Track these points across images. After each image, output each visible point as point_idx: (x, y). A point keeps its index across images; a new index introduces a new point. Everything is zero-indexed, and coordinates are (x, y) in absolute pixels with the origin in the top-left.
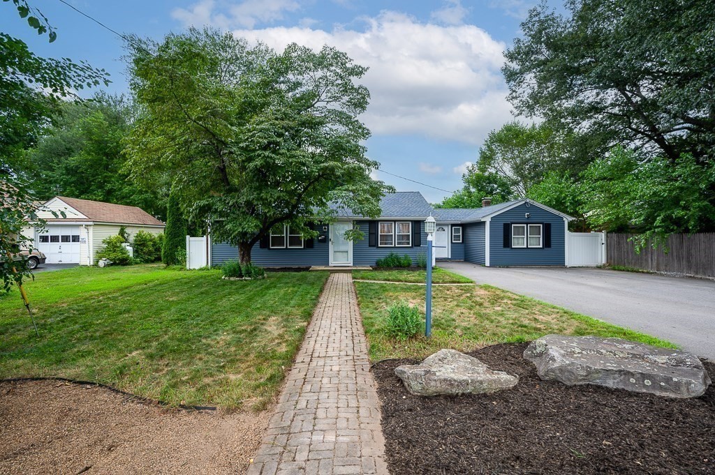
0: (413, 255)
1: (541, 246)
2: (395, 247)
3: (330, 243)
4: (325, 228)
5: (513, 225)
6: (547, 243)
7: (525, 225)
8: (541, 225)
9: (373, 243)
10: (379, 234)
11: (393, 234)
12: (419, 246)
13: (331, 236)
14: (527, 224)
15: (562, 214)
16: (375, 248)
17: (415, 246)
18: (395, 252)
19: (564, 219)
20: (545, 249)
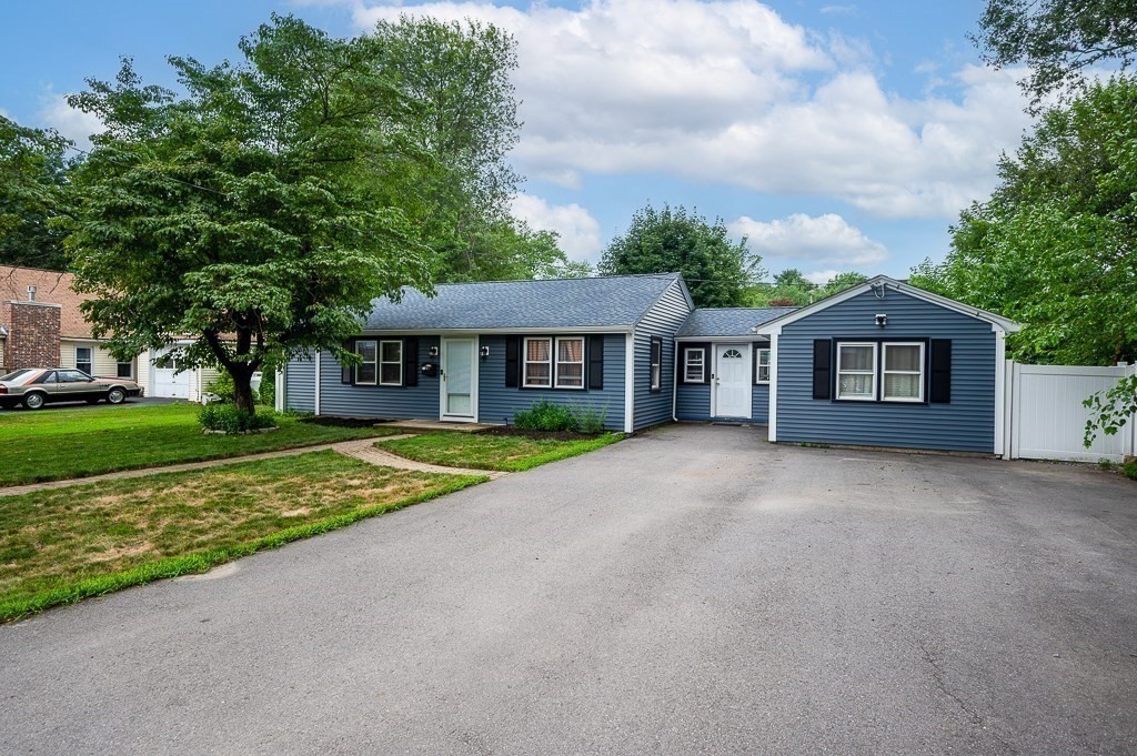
0: (585, 407)
1: (920, 399)
2: (553, 389)
3: (442, 377)
4: (434, 351)
5: (839, 345)
6: (939, 389)
7: (875, 345)
8: (922, 345)
9: (513, 380)
10: (525, 361)
11: (550, 362)
12: (601, 388)
13: (443, 365)
14: (880, 341)
15: (986, 316)
16: (517, 390)
17: (592, 388)
18: (552, 399)
19: (995, 328)
20: (933, 406)
